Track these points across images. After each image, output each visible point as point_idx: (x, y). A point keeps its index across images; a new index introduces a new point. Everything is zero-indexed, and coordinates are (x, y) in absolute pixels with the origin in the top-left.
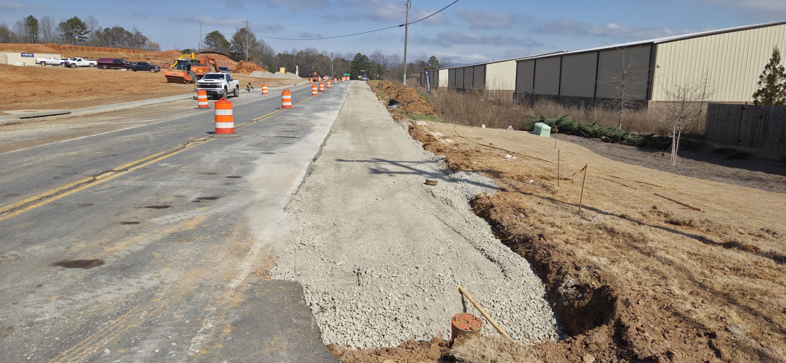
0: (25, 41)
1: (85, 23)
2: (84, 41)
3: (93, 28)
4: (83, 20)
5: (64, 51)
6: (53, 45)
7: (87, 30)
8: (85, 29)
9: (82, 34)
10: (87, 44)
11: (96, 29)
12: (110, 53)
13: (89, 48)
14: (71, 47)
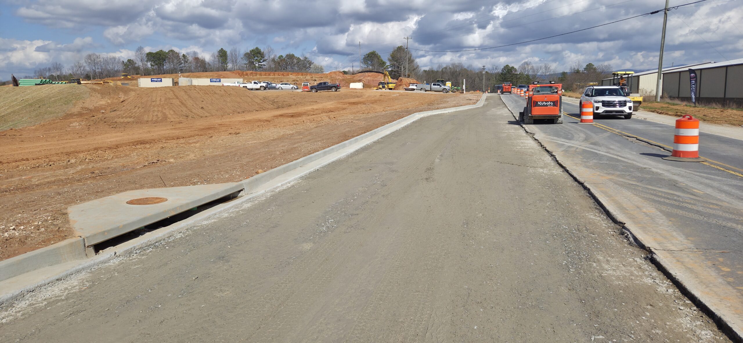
0: (218, 70)
1: (263, 52)
2: (262, 68)
3: (269, 57)
4: (262, 50)
5: (247, 76)
6: (238, 72)
7: (265, 58)
8: (264, 58)
9: (261, 62)
10: (265, 70)
11: (272, 57)
12: (283, 76)
13: (266, 73)
14: (252, 73)
